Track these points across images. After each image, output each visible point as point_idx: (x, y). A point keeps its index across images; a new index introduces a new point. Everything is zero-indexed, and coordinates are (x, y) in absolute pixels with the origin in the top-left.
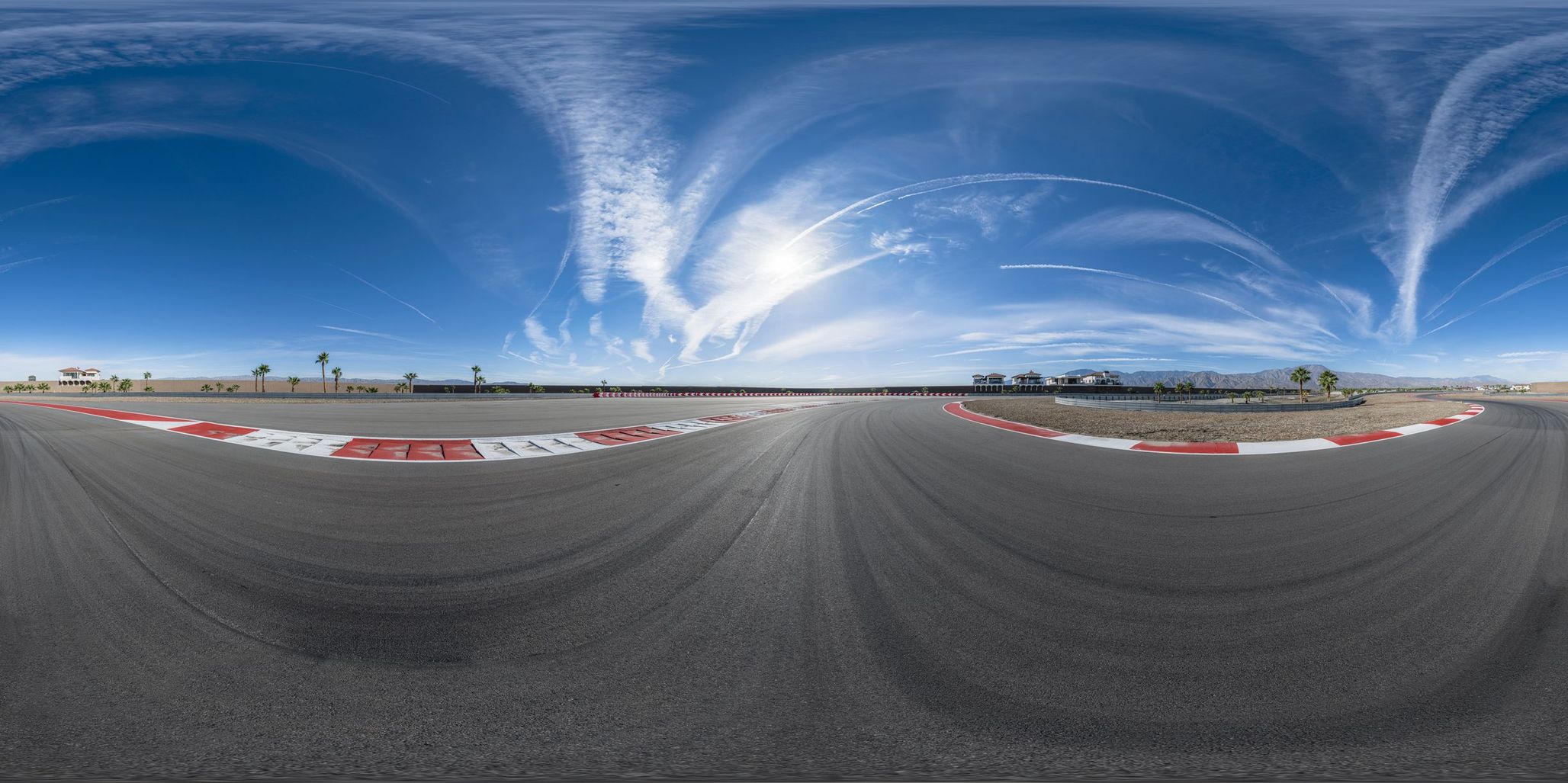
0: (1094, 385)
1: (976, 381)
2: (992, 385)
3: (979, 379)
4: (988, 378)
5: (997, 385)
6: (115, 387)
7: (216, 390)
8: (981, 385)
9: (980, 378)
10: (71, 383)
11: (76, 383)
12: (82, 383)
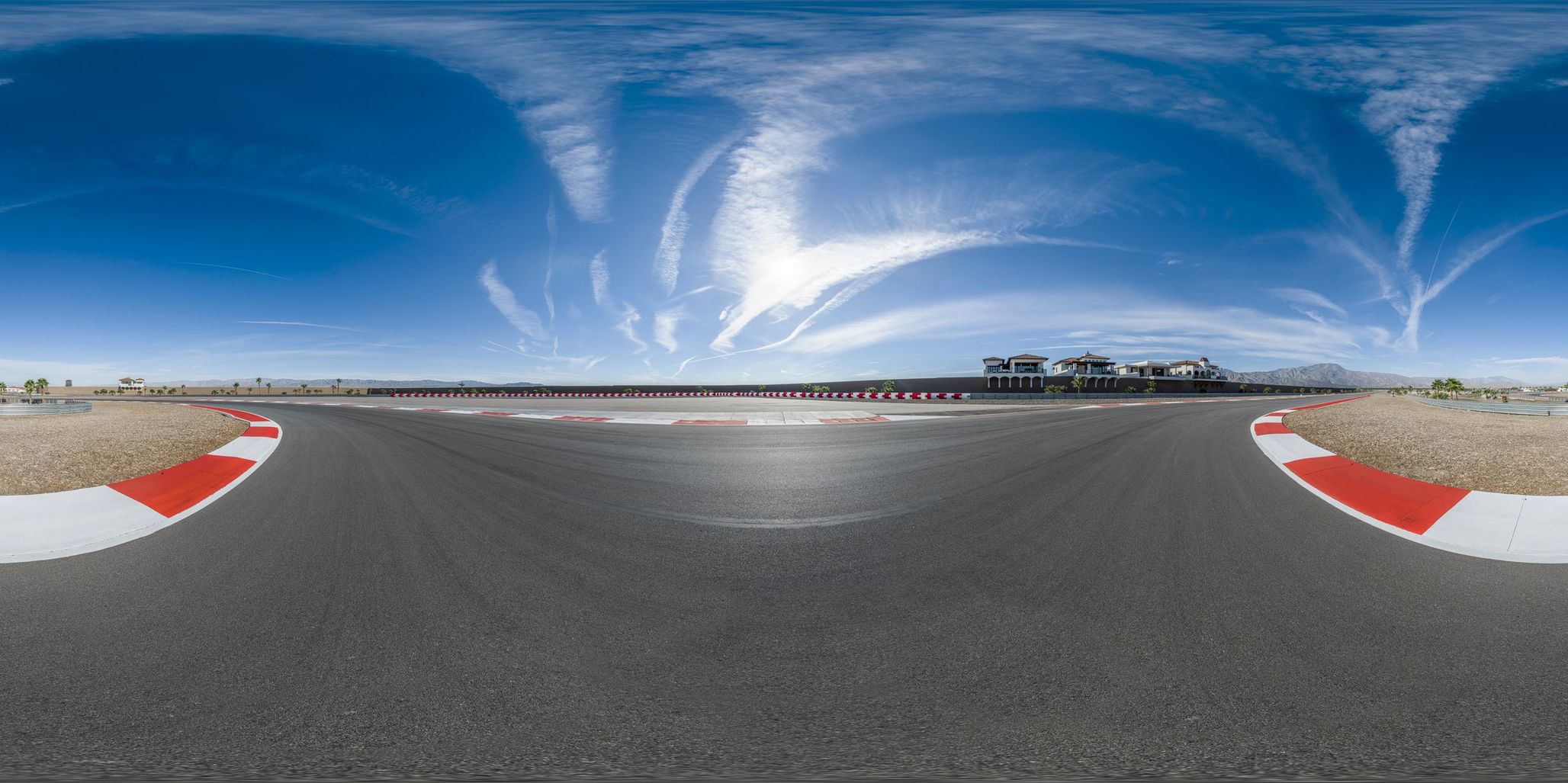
0: (1190, 378)
1: (990, 369)
2: (1021, 376)
3: (994, 363)
4: (1013, 362)
5: (1032, 375)
6: (166, 392)
7: (220, 393)
8: (999, 376)
9: (996, 363)
10: (127, 388)
11: (131, 388)
12: (135, 388)
